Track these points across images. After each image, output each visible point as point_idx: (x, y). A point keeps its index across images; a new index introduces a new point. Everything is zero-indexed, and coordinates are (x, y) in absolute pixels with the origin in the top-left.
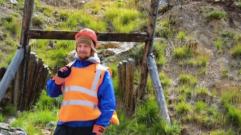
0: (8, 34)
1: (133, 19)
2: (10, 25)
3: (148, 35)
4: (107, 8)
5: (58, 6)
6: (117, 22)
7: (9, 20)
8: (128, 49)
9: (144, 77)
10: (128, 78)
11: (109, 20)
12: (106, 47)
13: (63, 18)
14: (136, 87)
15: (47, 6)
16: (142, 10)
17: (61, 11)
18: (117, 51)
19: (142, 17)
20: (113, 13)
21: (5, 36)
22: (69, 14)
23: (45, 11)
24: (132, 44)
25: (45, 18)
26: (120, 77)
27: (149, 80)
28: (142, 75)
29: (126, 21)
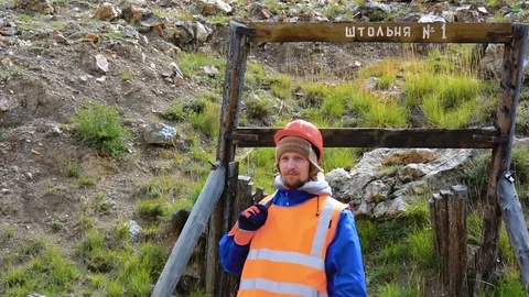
0: (196, 138)
1: (467, 96)
2: (201, 119)
3: (498, 132)
4: (408, 74)
5: (302, 74)
6: (431, 105)
7: (199, 109)
8: (454, 164)
9: (491, 226)
10: (453, 229)
11: (413, 100)
12: (405, 160)
13: (313, 100)
14: (472, 250)
15: (280, 77)
16: (489, 76)
17: (309, 85)
18: (430, 170)
19: (488, 93)
20: (422, 85)
21: (189, 142)
22: (325, 90)
23: (275, 88)
24: (464, 153)
25: (274, 103)
26: (437, 228)
27: (503, 234)
28: (487, 222)
29: (450, 103)
